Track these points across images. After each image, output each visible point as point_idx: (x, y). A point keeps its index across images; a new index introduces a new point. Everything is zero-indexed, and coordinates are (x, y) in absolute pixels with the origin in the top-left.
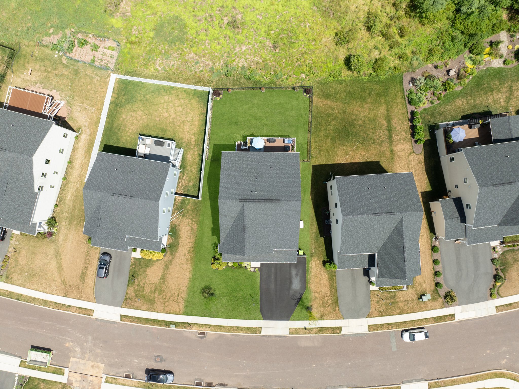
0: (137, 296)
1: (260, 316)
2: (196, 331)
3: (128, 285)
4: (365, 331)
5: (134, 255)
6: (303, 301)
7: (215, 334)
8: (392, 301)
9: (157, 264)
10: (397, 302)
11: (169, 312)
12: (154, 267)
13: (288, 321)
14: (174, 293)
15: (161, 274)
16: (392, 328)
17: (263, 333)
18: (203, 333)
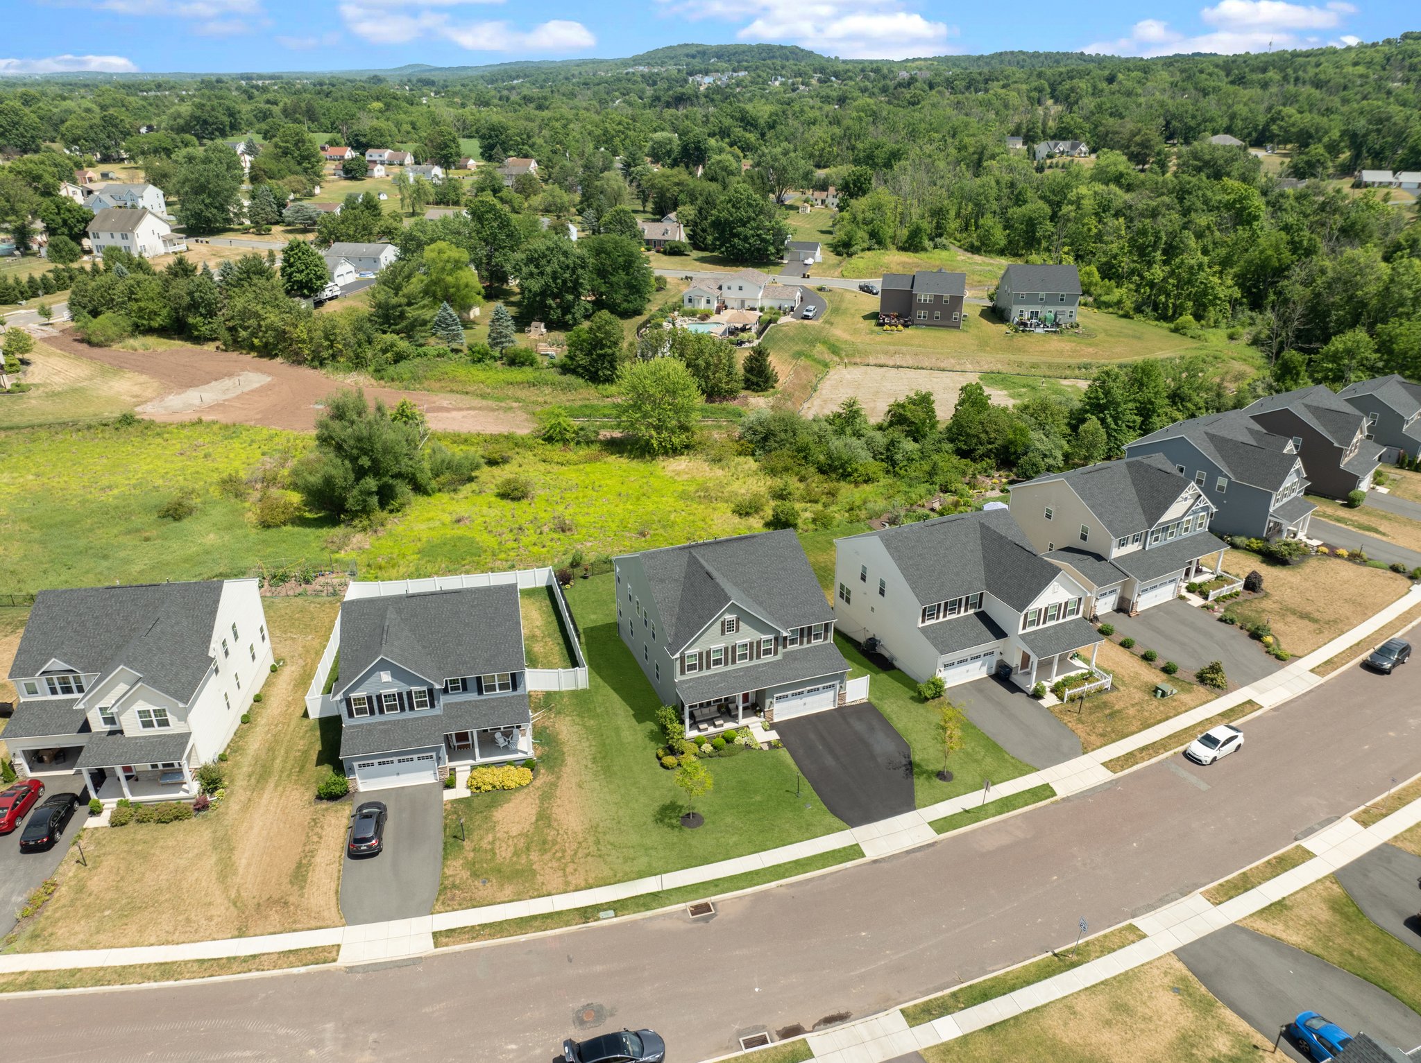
0: (475, 875)
1: (837, 822)
2: (682, 906)
3: (445, 858)
4: (1106, 776)
5: (449, 795)
6: (919, 766)
7: (740, 898)
8: (1108, 712)
9: (519, 796)
10: (1119, 711)
11: (583, 884)
12: (511, 804)
13: (914, 812)
14: (586, 839)
15: (534, 812)
16: (1157, 753)
17: (871, 854)
18: (705, 908)
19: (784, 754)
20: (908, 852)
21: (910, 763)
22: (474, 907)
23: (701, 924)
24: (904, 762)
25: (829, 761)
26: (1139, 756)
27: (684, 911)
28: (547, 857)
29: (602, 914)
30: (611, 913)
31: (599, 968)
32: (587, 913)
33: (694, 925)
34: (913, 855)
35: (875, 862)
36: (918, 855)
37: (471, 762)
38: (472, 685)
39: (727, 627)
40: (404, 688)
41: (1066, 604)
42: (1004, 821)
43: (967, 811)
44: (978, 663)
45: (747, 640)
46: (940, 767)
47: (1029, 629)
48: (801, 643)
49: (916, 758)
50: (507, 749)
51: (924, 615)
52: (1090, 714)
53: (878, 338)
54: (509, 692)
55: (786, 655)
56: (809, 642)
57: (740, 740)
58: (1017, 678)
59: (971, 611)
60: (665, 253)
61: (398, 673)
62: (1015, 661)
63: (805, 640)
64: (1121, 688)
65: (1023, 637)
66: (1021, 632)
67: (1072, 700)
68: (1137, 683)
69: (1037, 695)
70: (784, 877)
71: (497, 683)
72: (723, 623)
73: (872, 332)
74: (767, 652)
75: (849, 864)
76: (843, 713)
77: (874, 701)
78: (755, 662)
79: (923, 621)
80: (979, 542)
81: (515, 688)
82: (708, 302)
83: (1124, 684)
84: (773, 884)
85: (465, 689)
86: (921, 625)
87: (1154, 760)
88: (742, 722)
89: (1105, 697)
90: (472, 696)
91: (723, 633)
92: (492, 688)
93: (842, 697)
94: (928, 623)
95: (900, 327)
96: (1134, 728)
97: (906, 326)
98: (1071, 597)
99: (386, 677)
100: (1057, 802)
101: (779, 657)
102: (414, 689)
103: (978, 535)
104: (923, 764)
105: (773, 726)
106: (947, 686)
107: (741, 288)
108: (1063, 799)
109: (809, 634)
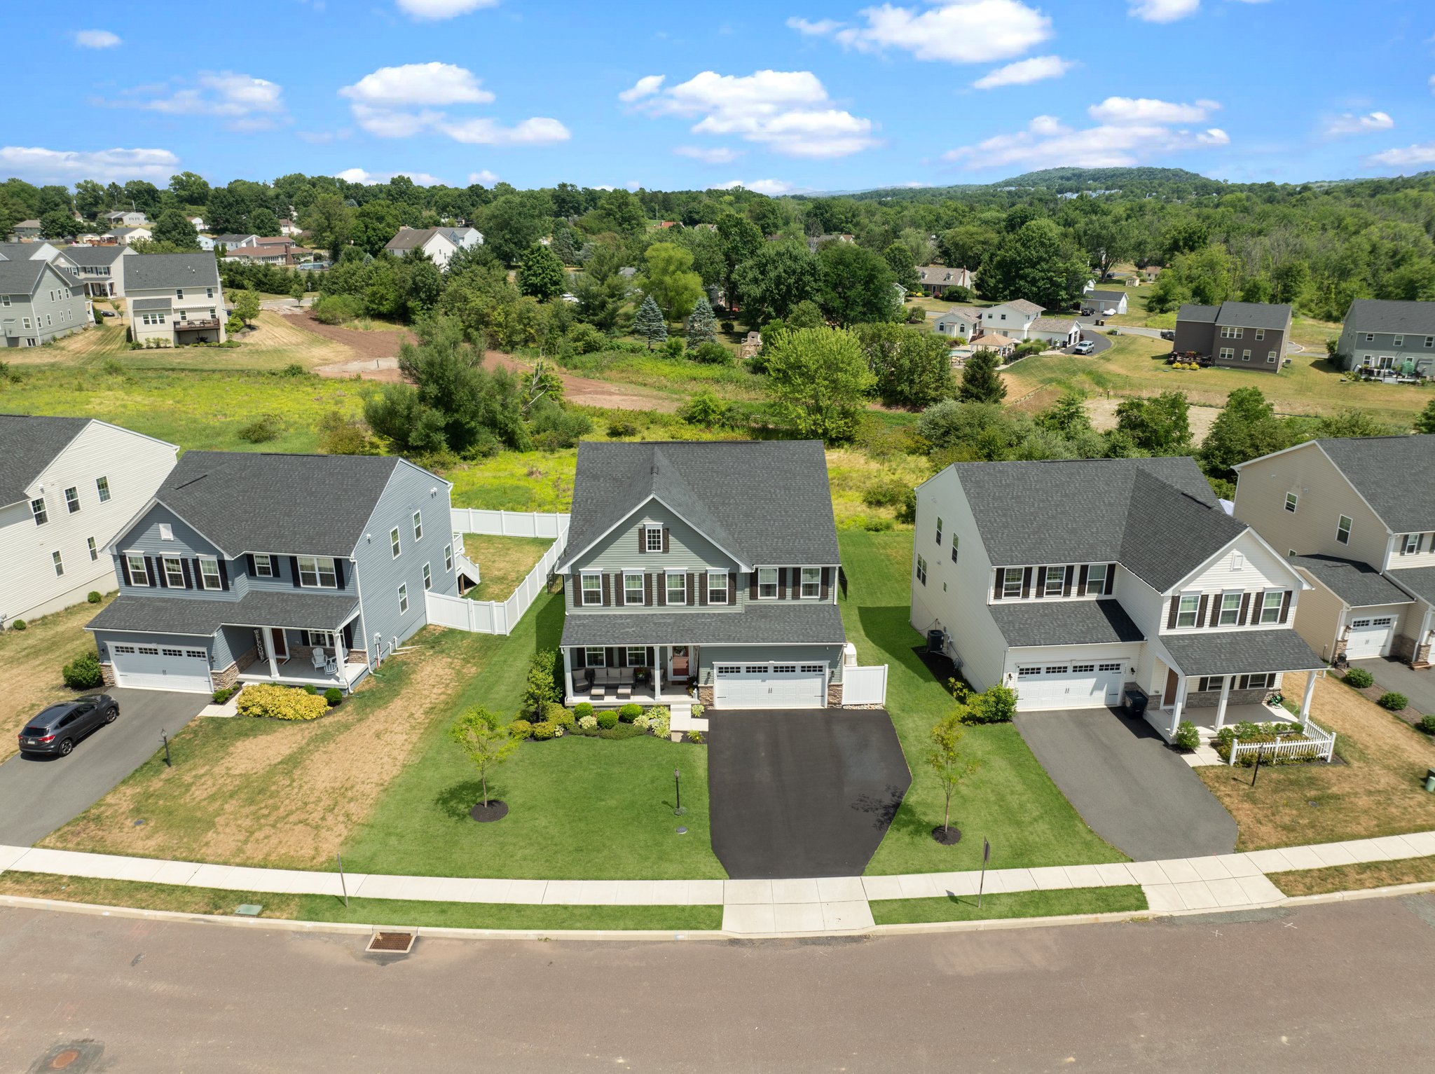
0: (136, 811)
1: (715, 864)
2: (366, 928)
3: (124, 782)
4: (1273, 897)
5: (212, 711)
6: (909, 811)
7: (466, 941)
8: (1312, 793)
9: (289, 730)
10: (1337, 797)
11: (259, 857)
12: (269, 738)
13: (857, 879)
14: (319, 800)
15: (288, 752)
16: (1399, 881)
17: (732, 927)
18: (400, 941)
19: (700, 754)
20: (804, 941)
21: (897, 806)
22: (93, 851)
23: (373, 965)
24: (888, 800)
25: (764, 775)
26: (1353, 876)
27: (367, 937)
28: (246, 810)
29: (242, 908)
30: (257, 909)
31: (160, 987)
32: (220, 900)
33: (362, 963)
34: (809, 949)
35: (734, 942)
36: (820, 950)
37: (266, 678)
38: (285, 568)
39: (649, 542)
40: (191, 555)
41: (1260, 596)
42: (1020, 932)
43: (953, 898)
44: (1088, 682)
45: (683, 569)
46: (945, 820)
47: (1180, 631)
48: (782, 596)
49: (911, 799)
50: (321, 672)
51: (999, 585)
52: (1275, 791)
53: (1162, 375)
54: (333, 590)
55: (749, 609)
56: (796, 596)
57: (643, 721)
58: (1152, 716)
59: (1091, 597)
60: (943, 299)
61: (180, 531)
62: (1155, 685)
63: (789, 591)
64: (1355, 764)
65: (1167, 640)
66: (1164, 631)
67: (1246, 762)
68: (1393, 762)
69: (1183, 746)
70: (561, 926)
71: (317, 573)
72: (642, 532)
73: (1157, 369)
74: (718, 596)
75: (683, 935)
76: (834, 716)
77: (894, 711)
78: (697, 609)
79: (998, 596)
80: (1128, 494)
81: (342, 585)
82: (962, 330)
83: (1363, 756)
84: (532, 934)
85: (277, 574)
86: (992, 601)
87: (1385, 892)
88: (661, 698)
89: (1315, 770)
90: (286, 587)
91: (642, 549)
92: (310, 579)
93: (835, 690)
94: (1006, 601)
95: (1195, 365)
96: (1360, 829)
97: (1203, 365)
98: (1269, 585)
99: (166, 532)
100: (1144, 921)
101: (738, 608)
102: (202, 557)
103: (1130, 485)
104: (919, 810)
105: (705, 715)
106: (1020, 707)
107: (1003, 317)
108: (1160, 920)
109: (796, 583)
